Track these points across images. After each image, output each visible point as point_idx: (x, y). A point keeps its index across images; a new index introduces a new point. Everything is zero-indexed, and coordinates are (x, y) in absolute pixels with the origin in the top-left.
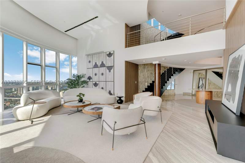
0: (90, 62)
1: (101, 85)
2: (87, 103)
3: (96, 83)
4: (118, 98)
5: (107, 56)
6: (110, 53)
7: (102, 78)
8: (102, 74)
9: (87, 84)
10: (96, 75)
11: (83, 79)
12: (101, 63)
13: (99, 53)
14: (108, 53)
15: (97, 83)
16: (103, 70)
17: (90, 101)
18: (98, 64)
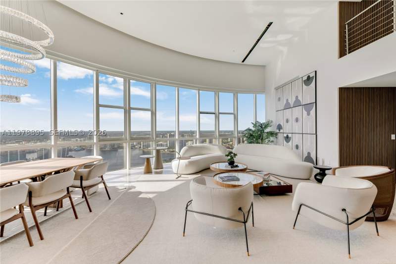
0: (279, 99)
1: (296, 139)
2: (241, 167)
3: (287, 136)
4: (318, 171)
5: (303, 84)
6: (309, 78)
7: (297, 128)
8: (297, 120)
9: (276, 138)
10: (287, 121)
11: (268, 130)
12: (294, 99)
13: (291, 82)
14: (305, 78)
15: (290, 135)
16: (298, 112)
17: (246, 165)
18: (290, 101)
